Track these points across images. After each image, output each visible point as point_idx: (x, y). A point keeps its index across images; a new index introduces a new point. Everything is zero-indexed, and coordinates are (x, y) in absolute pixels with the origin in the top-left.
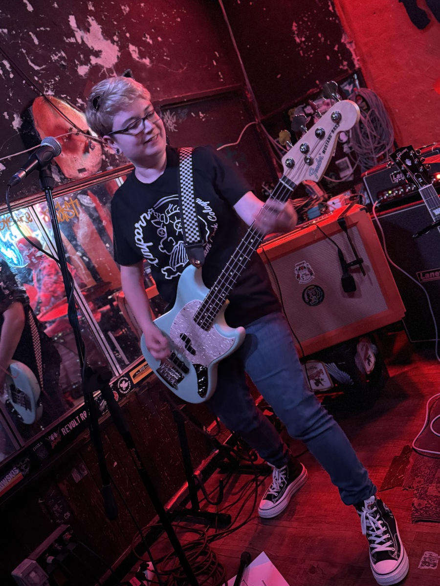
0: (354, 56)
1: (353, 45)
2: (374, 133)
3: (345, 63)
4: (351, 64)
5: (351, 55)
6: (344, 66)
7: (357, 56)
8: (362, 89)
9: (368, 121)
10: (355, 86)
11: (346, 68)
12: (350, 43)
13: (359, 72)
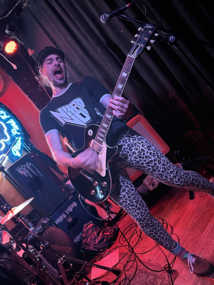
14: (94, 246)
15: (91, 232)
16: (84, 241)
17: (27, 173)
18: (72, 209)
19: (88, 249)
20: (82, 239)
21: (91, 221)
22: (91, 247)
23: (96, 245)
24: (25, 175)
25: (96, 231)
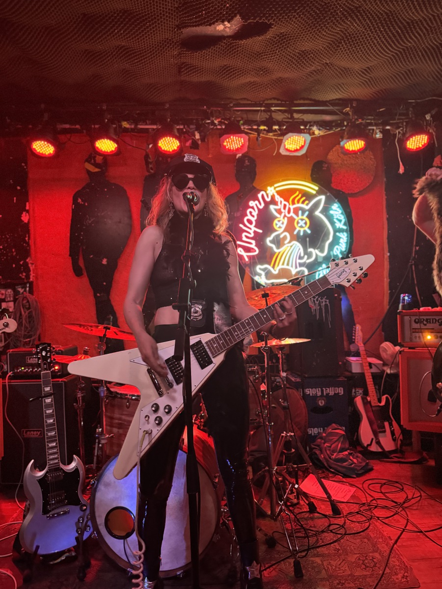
0: (31, 273)
1: (34, 266)
2: (27, 325)
3: (24, 274)
4: (28, 277)
5: (30, 271)
6: (23, 275)
7: (33, 273)
8: (29, 294)
9: (26, 316)
10: (25, 291)
11: (23, 277)
12: (32, 264)
13: (31, 284)
14: (327, 457)
15: (336, 440)
16: (319, 440)
17: (315, 309)
18: (333, 393)
19: (317, 453)
20: (318, 437)
21: (344, 428)
22: (322, 455)
23: (330, 458)
24: (312, 311)
25: (341, 444)
